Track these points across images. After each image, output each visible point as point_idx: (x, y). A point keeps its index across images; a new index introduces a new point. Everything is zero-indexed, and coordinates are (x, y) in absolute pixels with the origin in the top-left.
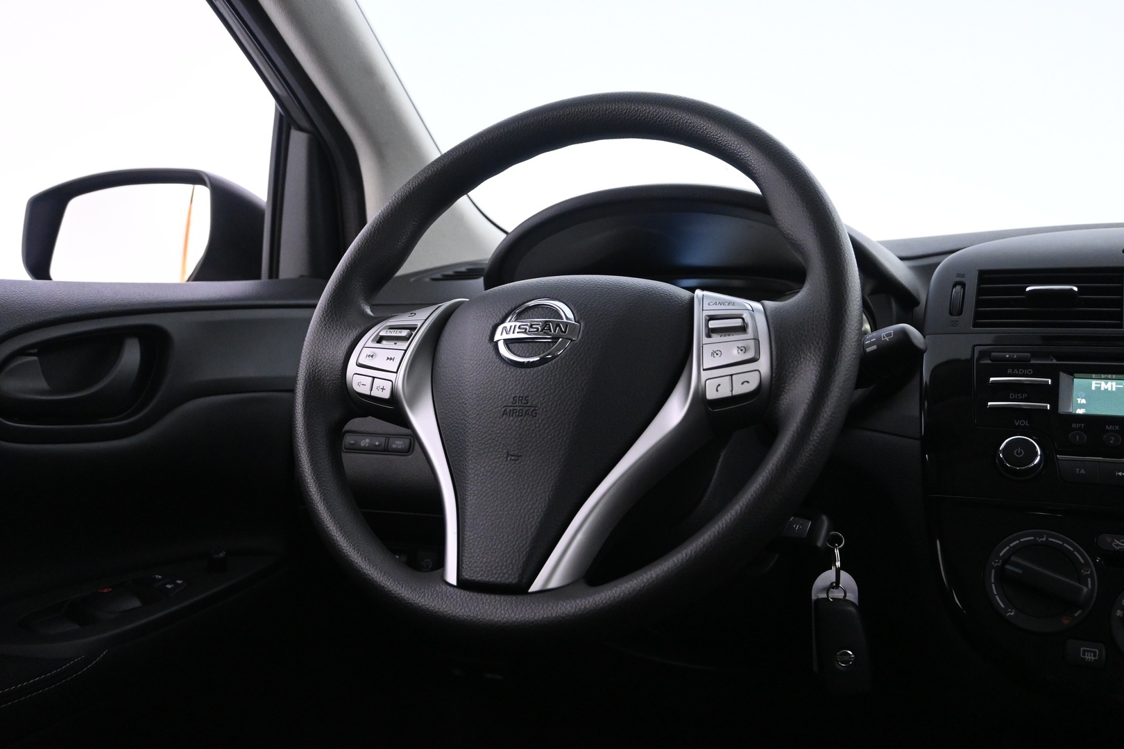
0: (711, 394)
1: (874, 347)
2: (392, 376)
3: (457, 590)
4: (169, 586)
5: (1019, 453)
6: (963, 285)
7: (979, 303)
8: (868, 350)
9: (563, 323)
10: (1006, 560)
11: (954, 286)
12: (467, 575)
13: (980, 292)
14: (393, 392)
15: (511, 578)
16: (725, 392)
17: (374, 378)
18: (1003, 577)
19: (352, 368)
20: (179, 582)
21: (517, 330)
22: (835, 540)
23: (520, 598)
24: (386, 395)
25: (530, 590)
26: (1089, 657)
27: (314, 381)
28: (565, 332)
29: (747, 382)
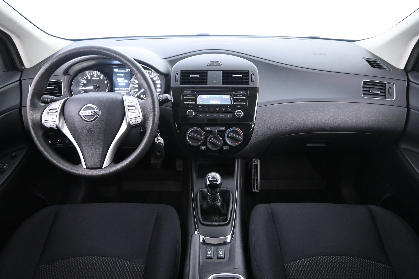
0: (131, 124)
1: (162, 100)
2: (55, 122)
3: (87, 170)
4: (4, 167)
5: (190, 114)
6: (178, 74)
7: (181, 79)
8: (160, 100)
9: (96, 111)
10: (189, 134)
11: (176, 74)
12: (88, 167)
13: (181, 76)
14: (56, 126)
15: (99, 166)
16: (134, 123)
17: (50, 123)
18: (189, 137)
19: (43, 121)
20: (6, 165)
21: (85, 113)
22: (158, 132)
23: (101, 169)
24: (55, 127)
25: (103, 168)
26: (204, 149)
27: (34, 125)
28: (97, 113)
29: (139, 121)
